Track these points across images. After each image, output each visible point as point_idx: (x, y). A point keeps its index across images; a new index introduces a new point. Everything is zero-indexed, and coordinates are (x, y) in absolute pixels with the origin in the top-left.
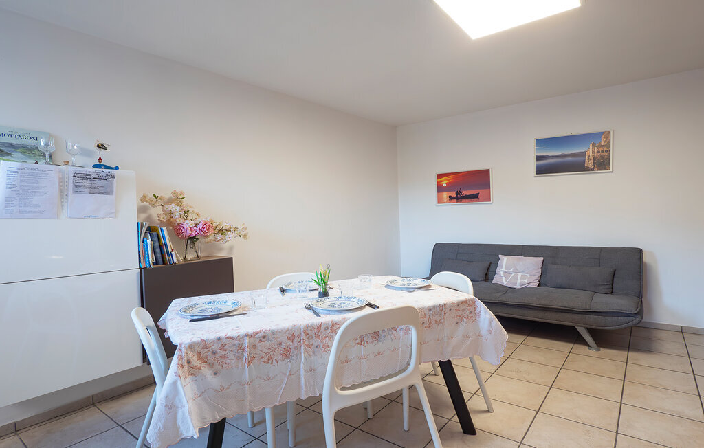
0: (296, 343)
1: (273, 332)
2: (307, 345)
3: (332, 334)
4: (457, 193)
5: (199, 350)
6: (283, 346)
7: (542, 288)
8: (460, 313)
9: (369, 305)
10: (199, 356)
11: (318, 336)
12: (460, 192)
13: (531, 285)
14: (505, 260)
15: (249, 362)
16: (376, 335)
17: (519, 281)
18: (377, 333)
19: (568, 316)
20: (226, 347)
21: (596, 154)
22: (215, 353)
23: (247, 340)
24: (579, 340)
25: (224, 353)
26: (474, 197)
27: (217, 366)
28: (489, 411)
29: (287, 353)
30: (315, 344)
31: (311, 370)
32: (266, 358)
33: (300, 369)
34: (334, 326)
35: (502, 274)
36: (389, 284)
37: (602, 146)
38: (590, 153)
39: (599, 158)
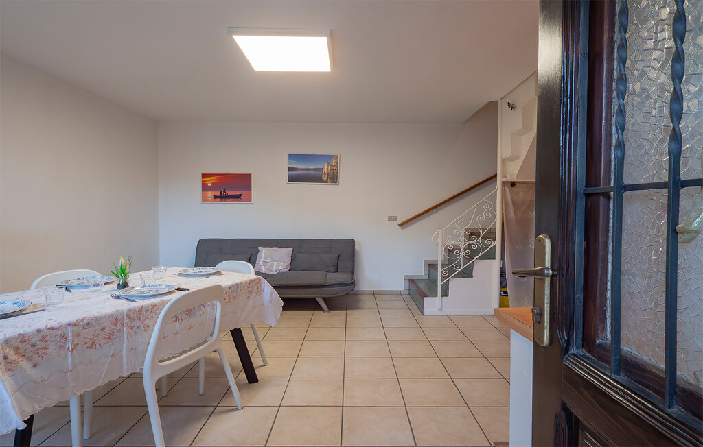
0: (119, 327)
1: (97, 319)
2: (130, 327)
3: (152, 315)
4: (221, 193)
5: (16, 344)
6: (106, 331)
7: (292, 272)
8: (250, 289)
9: (179, 289)
10: (16, 350)
11: (139, 318)
12: (224, 192)
13: (284, 271)
14: (263, 252)
15: (72, 350)
16: (189, 312)
17: (274, 269)
18: (189, 311)
19: (311, 290)
20: (47, 338)
21: (329, 171)
22: (34, 346)
23: (70, 329)
24: (317, 307)
25: (45, 344)
26: (237, 197)
27: (36, 358)
28: (264, 365)
29: (110, 337)
30: (137, 326)
31: (133, 349)
32: (89, 344)
33: (122, 350)
34: (153, 309)
35: (261, 263)
36: (182, 272)
37: (333, 166)
38: (325, 169)
39: (330, 174)
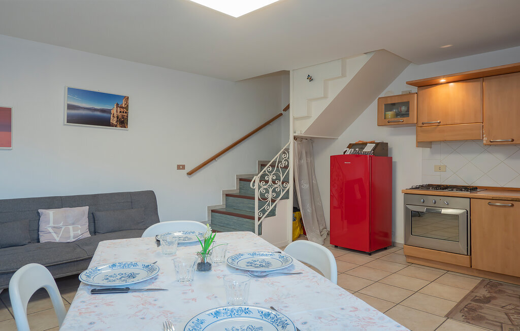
13: (85, 236)
14: (50, 214)
17: (71, 234)
21: (118, 114)
35: (50, 230)
37: (123, 108)
38: (114, 111)
39: (120, 117)
